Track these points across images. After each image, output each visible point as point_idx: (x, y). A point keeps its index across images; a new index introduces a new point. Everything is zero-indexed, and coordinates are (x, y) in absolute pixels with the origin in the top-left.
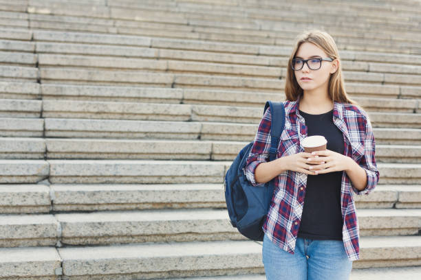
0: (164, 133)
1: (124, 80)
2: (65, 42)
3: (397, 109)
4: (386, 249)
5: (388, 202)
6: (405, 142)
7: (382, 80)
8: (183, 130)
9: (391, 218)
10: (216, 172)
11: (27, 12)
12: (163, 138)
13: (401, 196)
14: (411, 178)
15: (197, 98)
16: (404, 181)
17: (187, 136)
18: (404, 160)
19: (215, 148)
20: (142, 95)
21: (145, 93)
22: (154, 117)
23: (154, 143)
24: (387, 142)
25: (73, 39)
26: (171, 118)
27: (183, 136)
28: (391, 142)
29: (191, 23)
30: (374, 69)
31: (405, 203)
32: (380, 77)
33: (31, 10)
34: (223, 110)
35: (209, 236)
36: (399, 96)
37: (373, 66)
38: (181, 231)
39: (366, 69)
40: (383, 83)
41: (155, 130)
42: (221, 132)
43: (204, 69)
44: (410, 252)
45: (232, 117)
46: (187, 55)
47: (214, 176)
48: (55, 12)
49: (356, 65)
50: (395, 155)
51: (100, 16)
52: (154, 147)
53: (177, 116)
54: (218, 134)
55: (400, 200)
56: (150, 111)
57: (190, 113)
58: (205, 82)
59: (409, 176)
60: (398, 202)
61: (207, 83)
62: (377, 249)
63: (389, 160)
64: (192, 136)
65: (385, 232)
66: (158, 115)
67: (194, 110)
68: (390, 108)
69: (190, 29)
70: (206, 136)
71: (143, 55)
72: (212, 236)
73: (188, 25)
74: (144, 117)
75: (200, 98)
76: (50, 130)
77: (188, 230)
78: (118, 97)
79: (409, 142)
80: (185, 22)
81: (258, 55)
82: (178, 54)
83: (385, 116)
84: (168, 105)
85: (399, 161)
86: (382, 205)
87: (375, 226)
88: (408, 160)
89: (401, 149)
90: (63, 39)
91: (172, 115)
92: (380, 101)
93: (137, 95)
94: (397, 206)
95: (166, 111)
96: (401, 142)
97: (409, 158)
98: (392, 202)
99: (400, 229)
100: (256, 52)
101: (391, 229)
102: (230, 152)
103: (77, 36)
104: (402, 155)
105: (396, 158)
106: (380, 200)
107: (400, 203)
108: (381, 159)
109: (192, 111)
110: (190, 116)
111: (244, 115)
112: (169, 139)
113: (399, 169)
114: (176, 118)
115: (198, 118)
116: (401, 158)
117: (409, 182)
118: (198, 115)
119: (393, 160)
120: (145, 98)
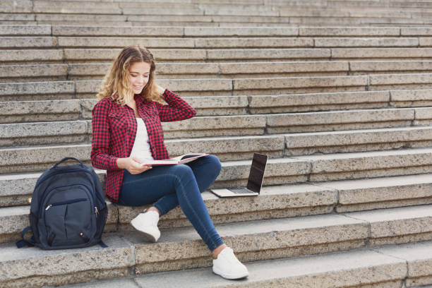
0: (38, 137)
3: (345, 87)
4: (314, 277)
5: (325, 206)
6: (353, 126)
8: (62, 132)
9: (325, 229)
12: (38, 144)
13: (341, 196)
14: (357, 171)
17: (70, 139)
20: (21, 92)
22: (32, 118)
27: (65, 139)
28: (336, 127)
30: (320, 44)
31: (348, 205)
32: (327, 53)
35: (64, 279)
38: (20, 275)
40: (330, 58)
44: (350, 277)
46: (92, 42)
49: (299, 42)
50: (338, 143)
52: (15, 157)
53: (62, 114)
55: (342, 202)
57: (79, 110)
59: (355, 168)
60: (338, 204)
65: (318, 249)
67: (84, 105)
68: (337, 87)
69: (123, 18)
72: (69, 277)
73: (122, 14)
74: (19, 119)
83: (330, 97)
85: (345, 150)
86: (318, 211)
87: (303, 242)
88: (356, 149)
89: (346, 135)
91: (55, 114)
94: (339, 210)
95: (46, 109)
96: (348, 127)
97: (356, 145)
98: (331, 205)
99: (338, 242)
101: (327, 244)
104: (347, 142)
106: (314, 204)
107: (342, 205)
108: (320, 150)
110: (80, 113)
112: (46, 144)
113: (341, 161)
114: (62, 117)
116: (346, 146)
117: (356, 176)
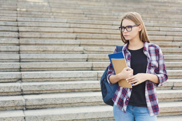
1: (55, 37)
2: (31, 22)
7: (165, 34)
10: (94, 75)
11: (16, 10)
15: (86, 44)
16: (176, 77)
18: (176, 68)
19: (93, 65)
21: (64, 42)
23: (67, 64)
24: (168, 61)
25: (34, 20)
26: (75, 52)
29: (85, 13)
33: (18, 9)
34: (97, 48)
36: (173, 41)
37: (161, 29)
39: (159, 30)
41: (68, 58)
42: (96, 58)
43: (89, 32)
45: (101, 52)
47: (93, 77)
48: (28, 10)
51: (47, 11)
54: (95, 59)
56: (66, 50)
58: (89, 37)
61: (90, 37)
62: (165, 108)
63: (169, 68)
64: (84, 60)
66: (69, 51)
70: (90, 60)
71: (63, 26)
75: (88, 44)
76: (22, 59)
77: (81, 101)
78: (52, 44)
79: (177, 60)
80: (83, 13)
81: (113, 25)
82: (78, 26)
84: (73, 47)
90: (29, 20)
92: (165, 43)
93: (61, 43)
100: (112, 24)
102: (100, 67)
103: (35, 19)
105: (173, 67)
109: (84, 49)
111: (106, 51)
115: (86, 52)
118: (87, 51)
119: (171, 68)
120: (64, 44)
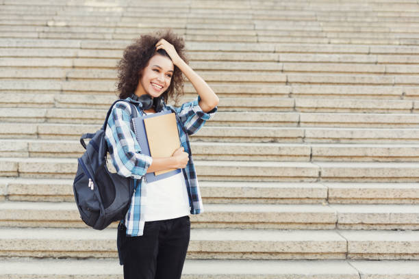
16: (204, 157)
26: (37, 106)
34: (82, 98)
45: (91, 104)
47: (18, 151)
48: (70, 24)
53: (42, 104)
57: (53, 101)
58: (94, 75)
66: (25, 103)
75: (77, 89)
84: (33, 95)
96: (242, 124)
110: (53, 104)
